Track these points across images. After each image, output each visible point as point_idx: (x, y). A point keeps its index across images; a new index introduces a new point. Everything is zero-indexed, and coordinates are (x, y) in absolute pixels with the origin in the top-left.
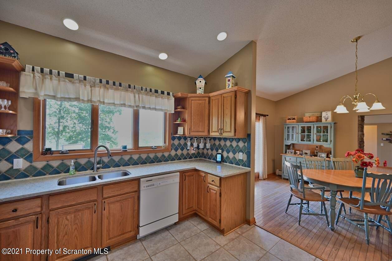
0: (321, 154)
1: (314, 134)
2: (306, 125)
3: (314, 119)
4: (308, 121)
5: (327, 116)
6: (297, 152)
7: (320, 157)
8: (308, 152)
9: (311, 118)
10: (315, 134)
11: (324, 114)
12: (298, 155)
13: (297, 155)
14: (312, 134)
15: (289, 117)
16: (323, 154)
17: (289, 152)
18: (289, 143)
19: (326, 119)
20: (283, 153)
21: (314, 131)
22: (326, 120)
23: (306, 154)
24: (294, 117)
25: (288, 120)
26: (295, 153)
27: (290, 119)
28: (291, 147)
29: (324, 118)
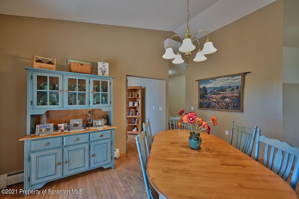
0: (96, 122)
1: (89, 93)
2: (77, 77)
3: (88, 69)
4: (79, 70)
5: (105, 68)
6: (59, 125)
7: (96, 126)
8: (79, 122)
9: (84, 67)
10: (92, 93)
11: (100, 65)
12: (63, 131)
13: (59, 131)
14: (87, 92)
15: (40, 58)
16: (99, 121)
17: (41, 130)
18: (41, 110)
19: (104, 72)
20: (25, 136)
21: (90, 88)
22: (103, 74)
23: (76, 125)
24: (50, 60)
25: (37, 61)
26: (56, 128)
27: (42, 62)
28: (44, 118)
29: (100, 71)
